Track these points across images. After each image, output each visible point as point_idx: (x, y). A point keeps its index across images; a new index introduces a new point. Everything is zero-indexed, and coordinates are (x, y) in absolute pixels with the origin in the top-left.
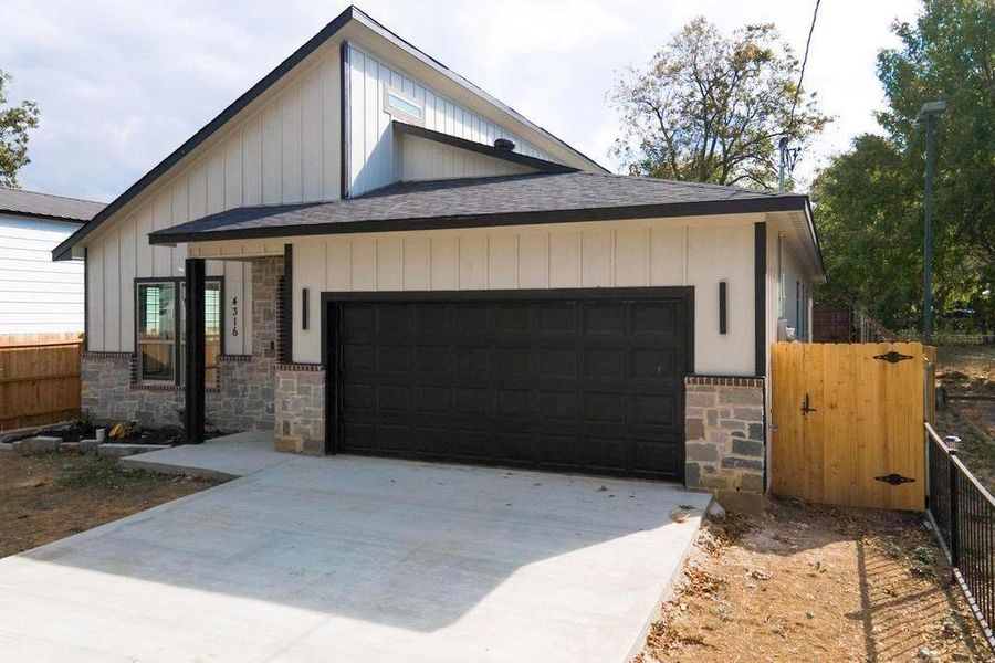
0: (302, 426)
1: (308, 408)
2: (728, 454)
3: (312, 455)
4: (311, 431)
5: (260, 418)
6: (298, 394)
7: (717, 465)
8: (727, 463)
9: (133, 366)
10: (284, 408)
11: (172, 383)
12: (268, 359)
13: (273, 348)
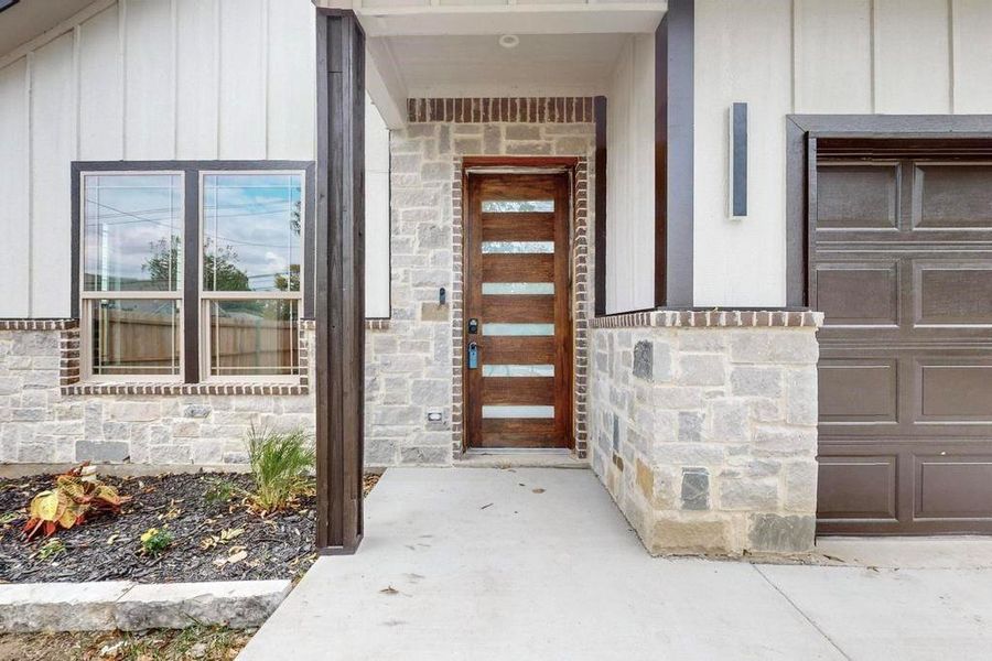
0: (747, 481)
1: (770, 431)
3: (788, 561)
4: (783, 496)
5: (410, 441)
6: (737, 392)
9: (69, 345)
10: (690, 432)
11: (177, 379)
12: (429, 324)
13: (443, 302)
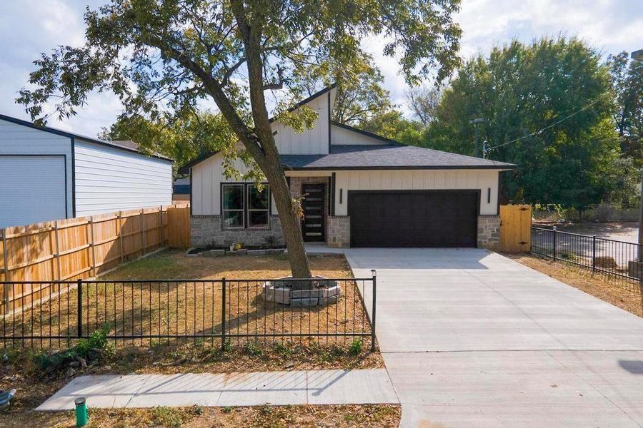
0: (341, 238)
1: (343, 232)
2: (490, 237)
4: (345, 240)
6: (339, 227)
7: (487, 241)
8: (490, 240)
9: (221, 221)
10: (333, 232)
11: (243, 227)
